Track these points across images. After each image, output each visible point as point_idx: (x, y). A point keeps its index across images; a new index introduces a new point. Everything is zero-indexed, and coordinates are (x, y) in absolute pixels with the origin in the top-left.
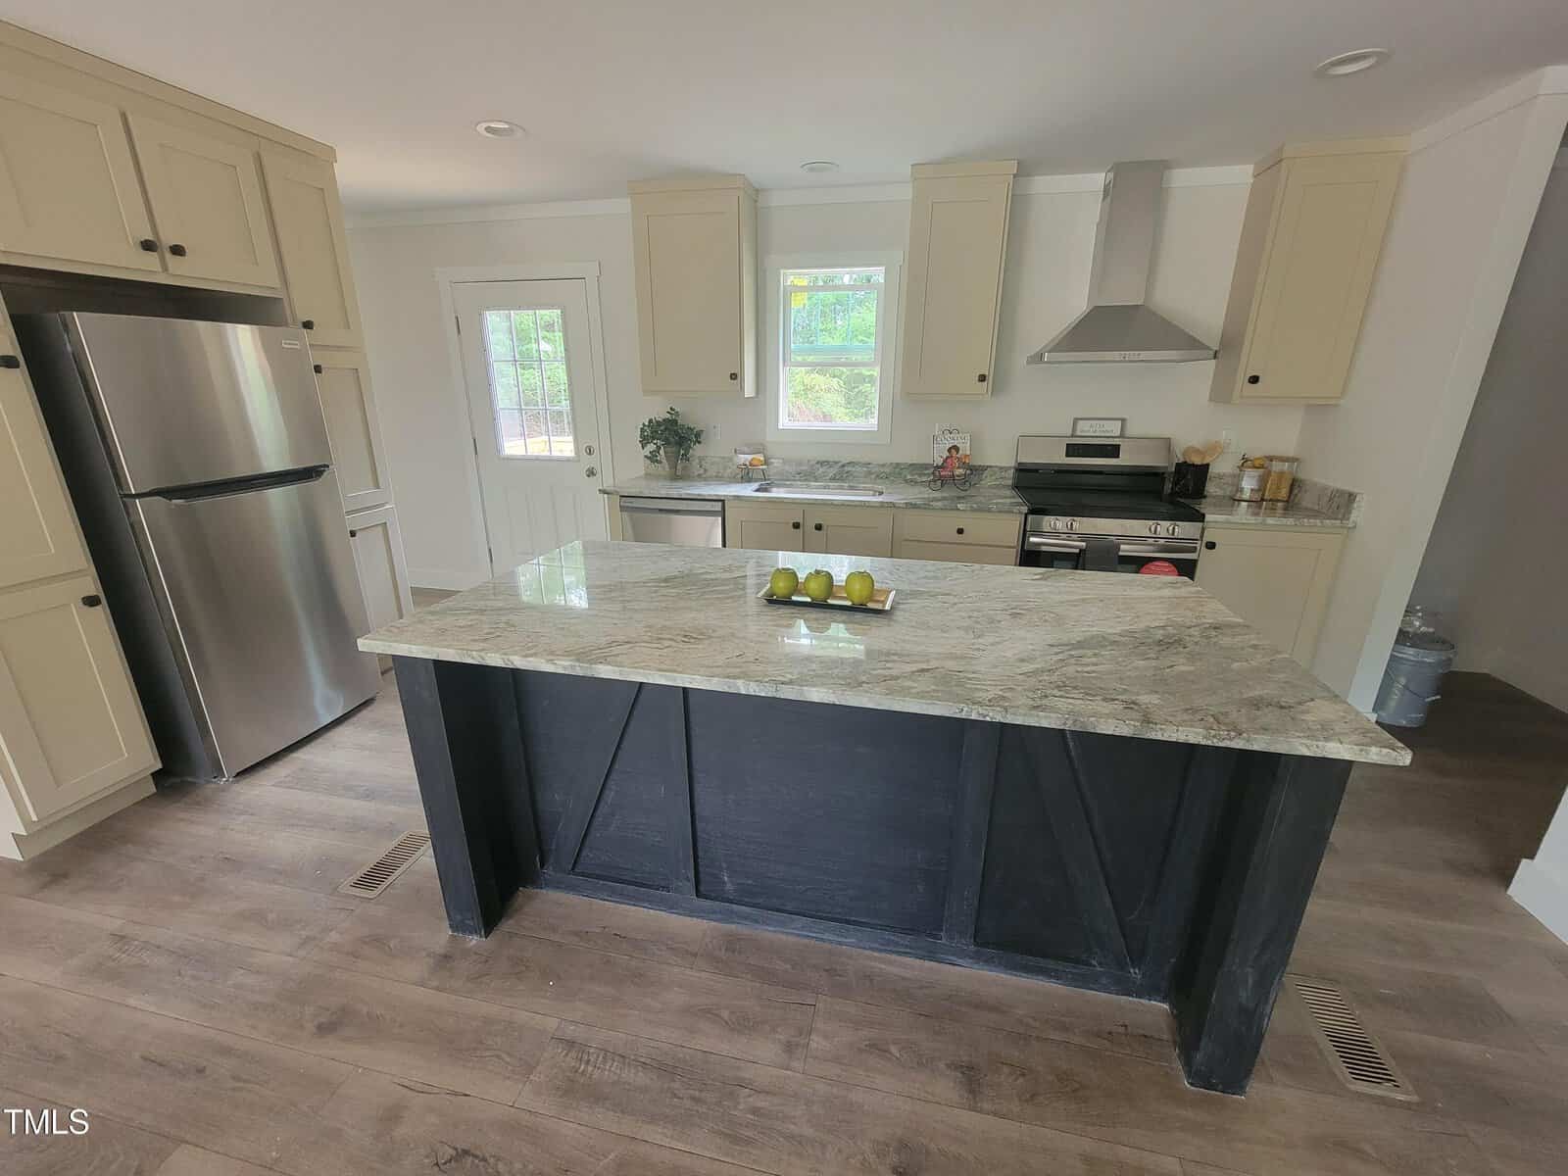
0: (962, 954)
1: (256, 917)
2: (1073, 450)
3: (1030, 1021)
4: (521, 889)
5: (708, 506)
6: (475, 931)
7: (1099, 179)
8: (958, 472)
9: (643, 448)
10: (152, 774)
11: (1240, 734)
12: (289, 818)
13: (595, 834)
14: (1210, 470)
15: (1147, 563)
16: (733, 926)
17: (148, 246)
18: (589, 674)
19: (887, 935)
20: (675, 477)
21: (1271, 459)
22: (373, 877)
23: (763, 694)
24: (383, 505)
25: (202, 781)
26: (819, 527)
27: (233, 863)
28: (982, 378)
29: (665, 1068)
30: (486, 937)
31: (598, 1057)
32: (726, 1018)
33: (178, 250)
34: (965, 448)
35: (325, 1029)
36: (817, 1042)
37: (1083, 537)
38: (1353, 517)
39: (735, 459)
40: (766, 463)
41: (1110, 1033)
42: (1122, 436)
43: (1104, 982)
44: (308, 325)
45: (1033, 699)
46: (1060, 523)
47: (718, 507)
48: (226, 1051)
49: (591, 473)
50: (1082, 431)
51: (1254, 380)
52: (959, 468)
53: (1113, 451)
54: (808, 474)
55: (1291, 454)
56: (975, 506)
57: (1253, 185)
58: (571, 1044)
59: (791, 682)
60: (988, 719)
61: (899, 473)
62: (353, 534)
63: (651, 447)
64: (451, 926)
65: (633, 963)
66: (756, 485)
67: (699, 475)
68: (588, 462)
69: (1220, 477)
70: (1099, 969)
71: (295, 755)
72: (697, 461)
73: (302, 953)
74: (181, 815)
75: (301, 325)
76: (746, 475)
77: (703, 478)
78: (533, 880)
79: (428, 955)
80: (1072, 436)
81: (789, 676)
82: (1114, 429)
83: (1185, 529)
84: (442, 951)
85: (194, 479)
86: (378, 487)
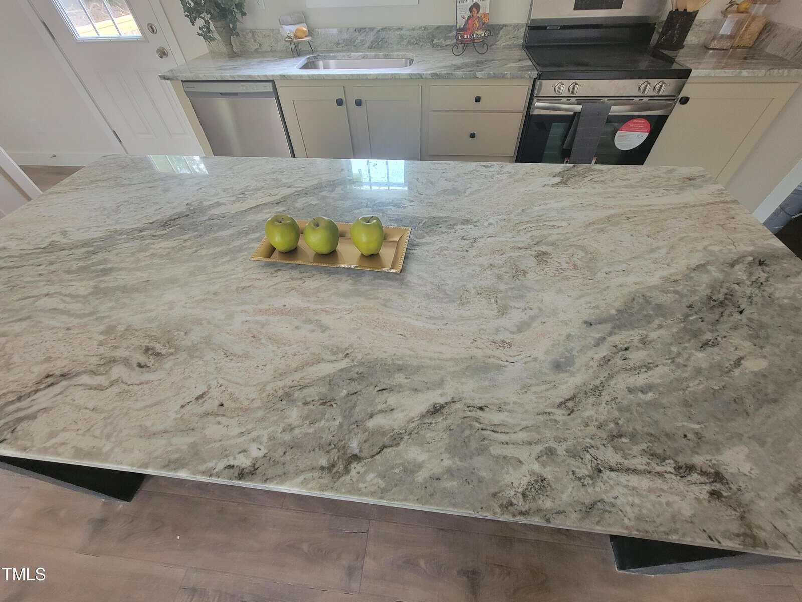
2: (581, 1)
5: (261, 88)
8: (478, 33)
9: (193, 23)
15: (626, 122)
20: (233, 55)
26: (359, 104)
39: (282, 32)
40: (310, 32)
46: (563, 87)
47: (269, 87)
49: (161, 54)
56: (491, 72)
63: (200, 22)
68: (155, 42)
72: (249, 34)
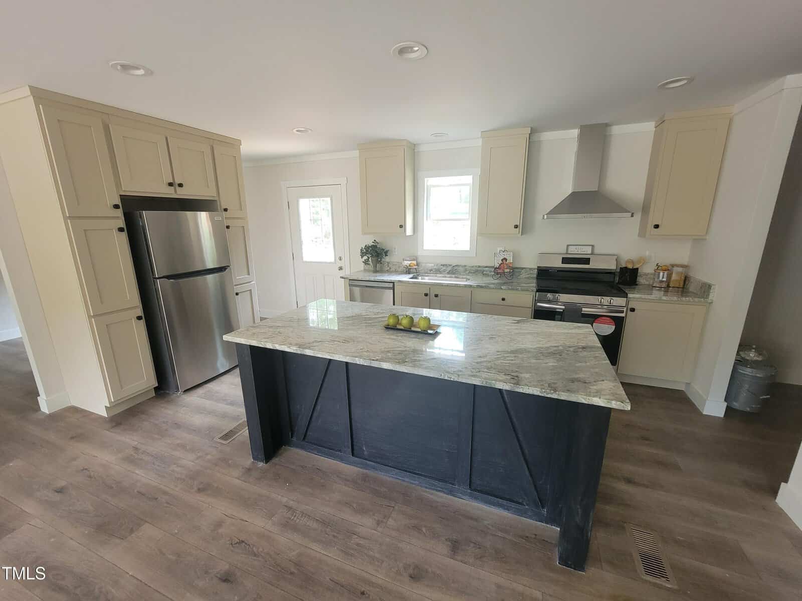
0: (464, 493)
1: (183, 446)
2: (565, 260)
3: (490, 527)
4: (283, 446)
5: (387, 285)
6: (262, 461)
7: (575, 132)
8: (506, 271)
9: (362, 258)
10: (154, 388)
11: (556, 392)
12: (200, 410)
13: (313, 424)
14: (639, 271)
15: (598, 318)
16: (367, 471)
17: (171, 184)
18: (302, 353)
19: (432, 481)
20: (376, 271)
21: (673, 266)
22: (226, 437)
23: (365, 364)
24: (250, 282)
25: (171, 393)
26: (436, 296)
27: (178, 426)
28: (516, 227)
29: (324, 523)
30: (266, 463)
31: (299, 515)
32: (355, 507)
33: (180, 185)
34: (510, 259)
35: (199, 490)
36: (391, 522)
37: (564, 304)
38: (711, 297)
39: (403, 264)
40: (417, 265)
41: (527, 537)
42: (592, 254)
43: (530, 514)
44: (226, 210)
45: (472, 372)
47: (391, 285)
48: (165, 493)
49: (341, 269)
50: (571, 251)
51: (657, 226)
52: (507, 269)
53: (587, 261)
54: (437, 271)
55: (686, 264)
56: (510, 287)
57: (655, 131)
58: (290, 508)
59: (377, 360)
60: (452, 379)
61: (478, 271)
62: (237, 294)
63: (365, 258)
64: (253, 458)
65: (322, 481)
66: (411, 276)
67: (387, 270)
68: (340, 264)
69: (646, 275)
70: (527, 507)
71: (206, 385)
72: (387, 264)
73: (197, 461)
74: (162, 405)
75: (223, 210)
76: (408, 271)
77: (389, 272)
78: (288, 443)
79: (243, 468)
80: (567, 253)
81: (377, 358)
82: (588, 250)
83: (619, 301)
84: (248, 467)
85: (181, 271)
86: (249, 275)
